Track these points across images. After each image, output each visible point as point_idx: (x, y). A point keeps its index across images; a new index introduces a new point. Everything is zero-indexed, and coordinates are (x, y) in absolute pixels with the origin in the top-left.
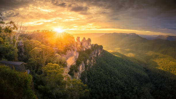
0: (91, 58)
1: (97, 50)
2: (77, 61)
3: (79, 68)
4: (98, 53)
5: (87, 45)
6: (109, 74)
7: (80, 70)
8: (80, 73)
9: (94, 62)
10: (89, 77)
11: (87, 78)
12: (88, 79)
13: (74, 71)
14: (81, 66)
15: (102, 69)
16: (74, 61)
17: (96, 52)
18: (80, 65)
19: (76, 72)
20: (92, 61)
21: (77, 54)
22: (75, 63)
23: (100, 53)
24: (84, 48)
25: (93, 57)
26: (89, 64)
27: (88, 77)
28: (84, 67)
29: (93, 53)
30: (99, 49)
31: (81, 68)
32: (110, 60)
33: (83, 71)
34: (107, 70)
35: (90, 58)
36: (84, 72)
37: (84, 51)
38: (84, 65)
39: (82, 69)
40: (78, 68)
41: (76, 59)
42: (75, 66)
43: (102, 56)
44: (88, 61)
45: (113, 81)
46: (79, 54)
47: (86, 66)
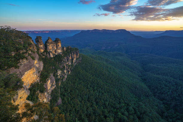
0: (64, 67)
1: (70, 55)
2: (41, 75)
3: (46, 85)
4: (72, 59)
5: (56, 48)
6: (90, 86)
7: (49, 88)
8: (48, 93)
9: (69, 72)
10: (64, 95)
11: (60, 98)
12: (63, 100)
13: (39, 92)
14: (49, 81)
15: (80, 81)
16: (35, 76)
17: (70, 58)
18: (47, 80)
19: (42, 92)
20: (65, 71)
21: (39, 64)
22: (38, 80)
23: (75, 59)
24: (50, 54)
25: (67, 65)
26: (61, 77)
27: (62, 96)
28: (55, 82)
29: (66, 60)
30: (74, 54)
31: (49, 85)
32: (90, 68)
33: (53, 88)
34: (88, 81)
35: (61, 67)
36: (55, 89)
37: (51, 58)
38: (53, 78)
39: (52, 86)
40: (44, 86)
41: (39, 72)
42: (40, 83)
43: (79, 63)
44: (59, 72)
45: (98, 96)
46: (44, 63)
47: (57, 81)
